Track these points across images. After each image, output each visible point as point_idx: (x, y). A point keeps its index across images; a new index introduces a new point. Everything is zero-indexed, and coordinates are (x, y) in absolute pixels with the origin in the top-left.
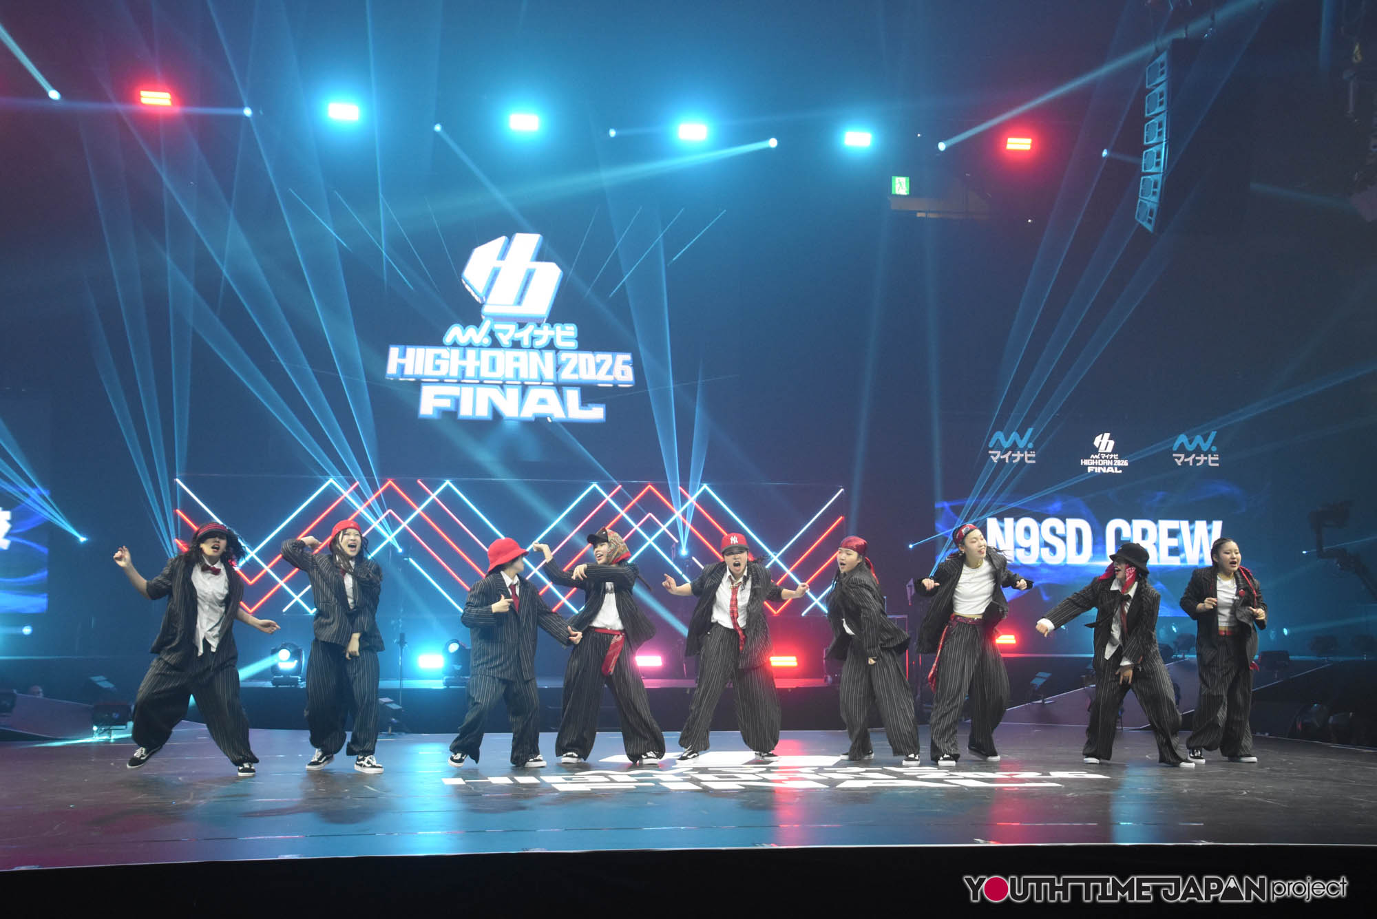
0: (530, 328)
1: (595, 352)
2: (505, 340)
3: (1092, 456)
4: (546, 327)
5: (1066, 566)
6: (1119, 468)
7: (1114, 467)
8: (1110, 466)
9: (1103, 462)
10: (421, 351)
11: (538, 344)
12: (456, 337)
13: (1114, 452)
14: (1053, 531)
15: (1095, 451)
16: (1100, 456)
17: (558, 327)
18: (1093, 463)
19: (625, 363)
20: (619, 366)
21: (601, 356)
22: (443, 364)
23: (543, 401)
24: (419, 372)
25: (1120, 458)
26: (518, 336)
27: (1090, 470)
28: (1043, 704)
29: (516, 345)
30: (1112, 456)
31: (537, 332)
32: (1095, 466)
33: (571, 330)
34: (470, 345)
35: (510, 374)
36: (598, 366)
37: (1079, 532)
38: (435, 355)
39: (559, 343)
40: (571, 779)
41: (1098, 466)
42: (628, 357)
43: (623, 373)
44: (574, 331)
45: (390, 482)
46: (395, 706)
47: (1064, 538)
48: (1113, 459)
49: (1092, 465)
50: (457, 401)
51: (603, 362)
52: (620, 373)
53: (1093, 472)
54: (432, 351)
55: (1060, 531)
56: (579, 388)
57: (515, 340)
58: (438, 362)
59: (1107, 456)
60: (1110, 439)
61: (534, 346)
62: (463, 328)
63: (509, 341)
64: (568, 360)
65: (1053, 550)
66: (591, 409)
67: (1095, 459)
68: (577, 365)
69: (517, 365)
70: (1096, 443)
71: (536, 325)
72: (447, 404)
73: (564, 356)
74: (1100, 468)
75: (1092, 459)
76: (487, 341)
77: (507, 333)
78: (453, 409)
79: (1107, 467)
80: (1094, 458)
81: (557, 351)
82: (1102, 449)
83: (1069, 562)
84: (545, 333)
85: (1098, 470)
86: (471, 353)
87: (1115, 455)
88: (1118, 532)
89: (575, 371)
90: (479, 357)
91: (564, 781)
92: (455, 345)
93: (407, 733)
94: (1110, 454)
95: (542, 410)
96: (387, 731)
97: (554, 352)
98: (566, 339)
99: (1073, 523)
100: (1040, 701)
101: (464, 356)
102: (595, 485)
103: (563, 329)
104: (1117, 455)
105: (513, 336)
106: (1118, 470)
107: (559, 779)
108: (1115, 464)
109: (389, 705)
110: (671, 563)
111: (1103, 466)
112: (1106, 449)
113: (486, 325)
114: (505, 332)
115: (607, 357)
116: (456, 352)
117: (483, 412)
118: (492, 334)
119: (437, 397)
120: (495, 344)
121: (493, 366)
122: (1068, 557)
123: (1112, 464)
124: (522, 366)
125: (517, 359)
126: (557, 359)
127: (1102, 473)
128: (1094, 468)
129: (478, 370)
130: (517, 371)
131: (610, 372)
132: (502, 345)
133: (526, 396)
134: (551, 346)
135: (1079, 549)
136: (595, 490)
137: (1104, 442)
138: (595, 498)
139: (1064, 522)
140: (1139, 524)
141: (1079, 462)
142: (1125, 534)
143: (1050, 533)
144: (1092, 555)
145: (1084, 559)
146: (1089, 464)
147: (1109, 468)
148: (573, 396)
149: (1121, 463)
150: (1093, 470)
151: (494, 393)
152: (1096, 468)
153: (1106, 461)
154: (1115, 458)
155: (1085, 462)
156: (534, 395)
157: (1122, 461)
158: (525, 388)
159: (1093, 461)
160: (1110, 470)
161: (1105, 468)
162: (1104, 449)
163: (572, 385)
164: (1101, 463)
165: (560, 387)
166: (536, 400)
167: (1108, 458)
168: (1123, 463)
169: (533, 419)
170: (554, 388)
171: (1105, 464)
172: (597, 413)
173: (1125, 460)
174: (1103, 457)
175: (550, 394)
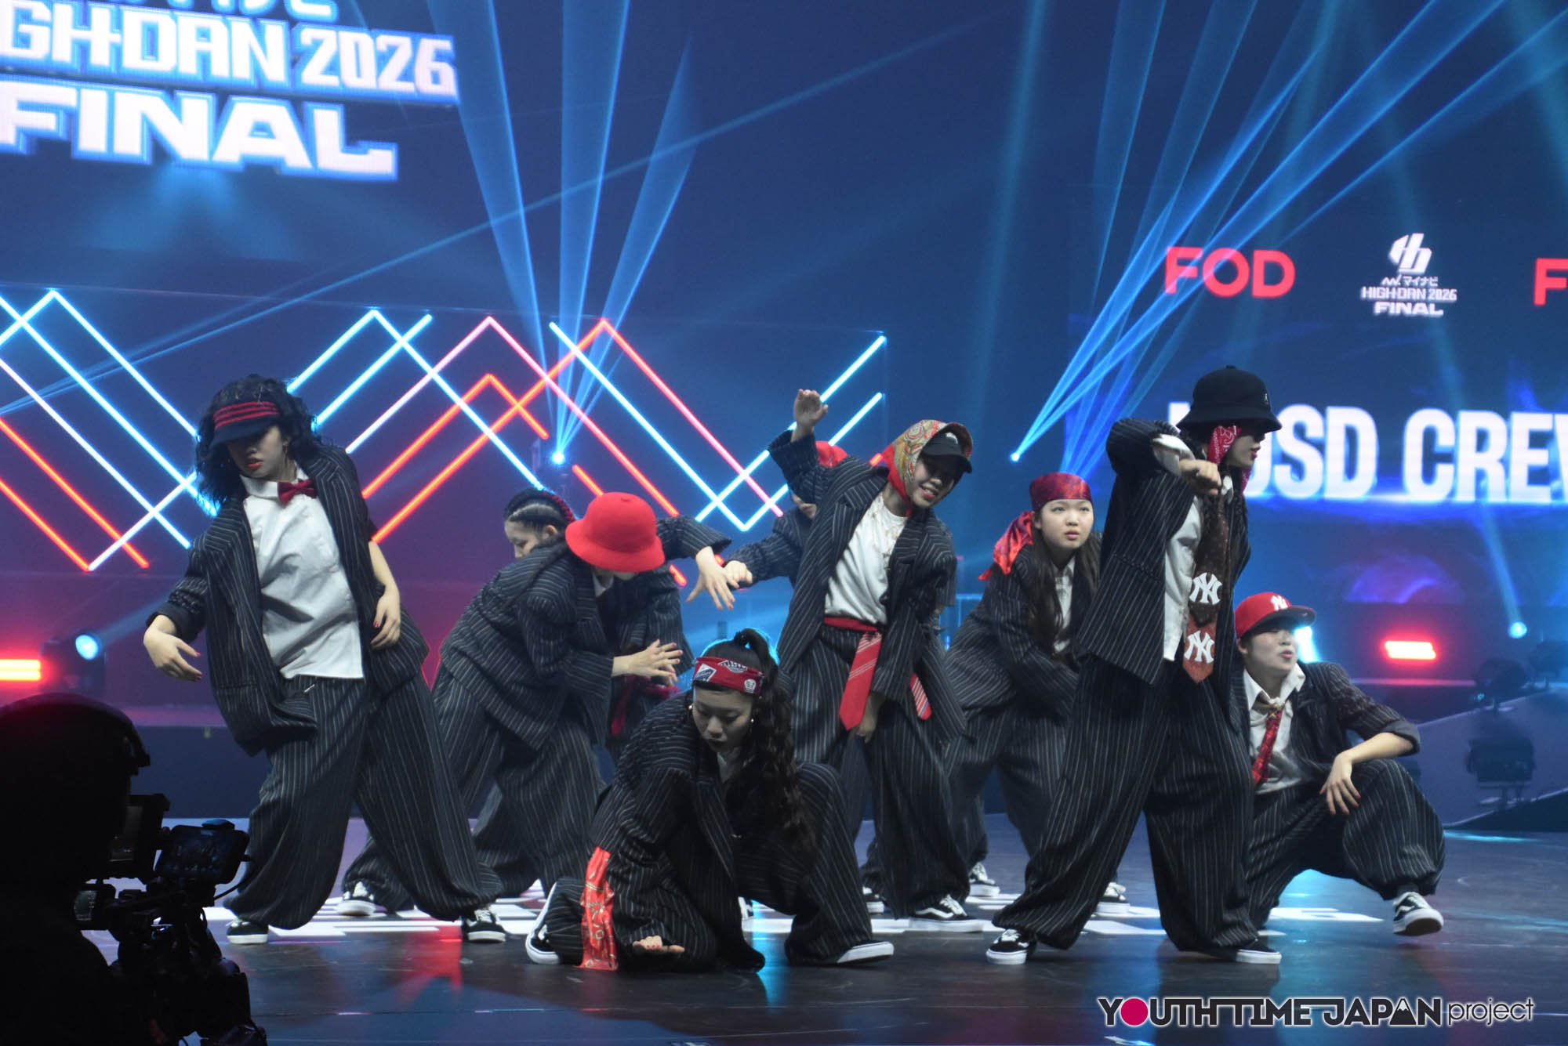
1: (375, 32)
3: (1386, 281)
5: (1323, 501)
6: (1439, 305)
7: (1427, 303)
8: (1420, 301)
9: (1407, 294)
11: (252, 4)
13: (1429, 272)
14: (1300, 431)
15: (1392, 270)
16: (1401, 281)
18: (1386, 294)
19: (440, 56)
20: (427, 63)
21: (385, 40)
22: (39, 34)
23: (262, 129)
25: (1442, 285)
27: (1379, 308)
29: (202, 4)
30: (1425, 280)
32: (1390, 300)
36: (382, 60)
37: (1351, 435)
41: (1396, 301)
42: (446, 44)
43: (436, 78)
47: (1320, 446)
48: (1427, 287)
49: (1383, 298)
50: (71, 119)
51: (391, 51)
52: (429, 78)
53: (1385, 315)
55: (1314, 431)
56: (341, 106)
58: (25, 28)
59: (1416, 282)
60: (1424, 245)
61: (241, 8)
64: (317, 43)
65: (1298, 469)
66: (365, 152)
67: (1390, 287)
68: (337, 56)
69: (204, 45)
70: (1395, 254)
72: (47, 123)
73: (307, 35)
74: (1400, 305)
75: (1385, 286)
78: (62, 134)
79: (1414, 303)
80: (1389, 284)
81: (294, 22)
82: (1405, 268)
83: (1329, 495)
85: (1395, 309)
87: (1431, 280)
88: (1430, 435)
89: (333, 68)
90: (117, 24)
94: (1422, 276)
95: (263, 149)
97: (286, 23)
99: (1342, 417)
101: (85, 21)
102: (374, 314)
104: (1436, 279)
106: (1437, 309)
108: (1430, 298)
110: (531, 478)
111: (1405, 302)
112: (1413, 267)
115: (402, 42)
117: (131, 145)
119: (24, 106)
121: (151, 47)
122: (1330, 484)
123: (1424, 297)
124: (217, 48)
125: (204, 34)
126: (291, 40)
127: (1402, 317)
128: (1387, 304)
129: (116, 51)
130: (204, 60)
131: (407, 75)
133: (224, 111)
134: (278, 10)
135: (1350, 470)
136: (375, 322)
137: (1410, 251)
138: (375, 340)
139: (1323, 413)
140: (1472, 420)
141: (1358, 293)
142: (1444, 441)
143: (1295, 436)
144: (1376, 480)
145: (1359, 489)
146: (1378, 297)
147: (1418, 305)
148: (328, 122)
149: (1443, 294)
150: (1385, 308)
151: (153, 104)
152: (1393, 304)
153: (1412, 291)
154: (1432, 285)
155: (1368, 293)
156: (244, 111)
157: (1444, 290)
158: (223, 95)
159: (1388, 289)
160: (1421, 308)
161: (1410, 305)
162: (1410, 266)
163: (325, 98)
164: (1402, 294)
165: (299, 102)
166: (248, 126)
167: (1417, 284)
168: (1445, 295)
169: (241, 168)
170: (286, 102)
171: (1411, 296)
172: (379, 161)
173: (1450, 289)
174: (1407, 283)
175: (278, 115)
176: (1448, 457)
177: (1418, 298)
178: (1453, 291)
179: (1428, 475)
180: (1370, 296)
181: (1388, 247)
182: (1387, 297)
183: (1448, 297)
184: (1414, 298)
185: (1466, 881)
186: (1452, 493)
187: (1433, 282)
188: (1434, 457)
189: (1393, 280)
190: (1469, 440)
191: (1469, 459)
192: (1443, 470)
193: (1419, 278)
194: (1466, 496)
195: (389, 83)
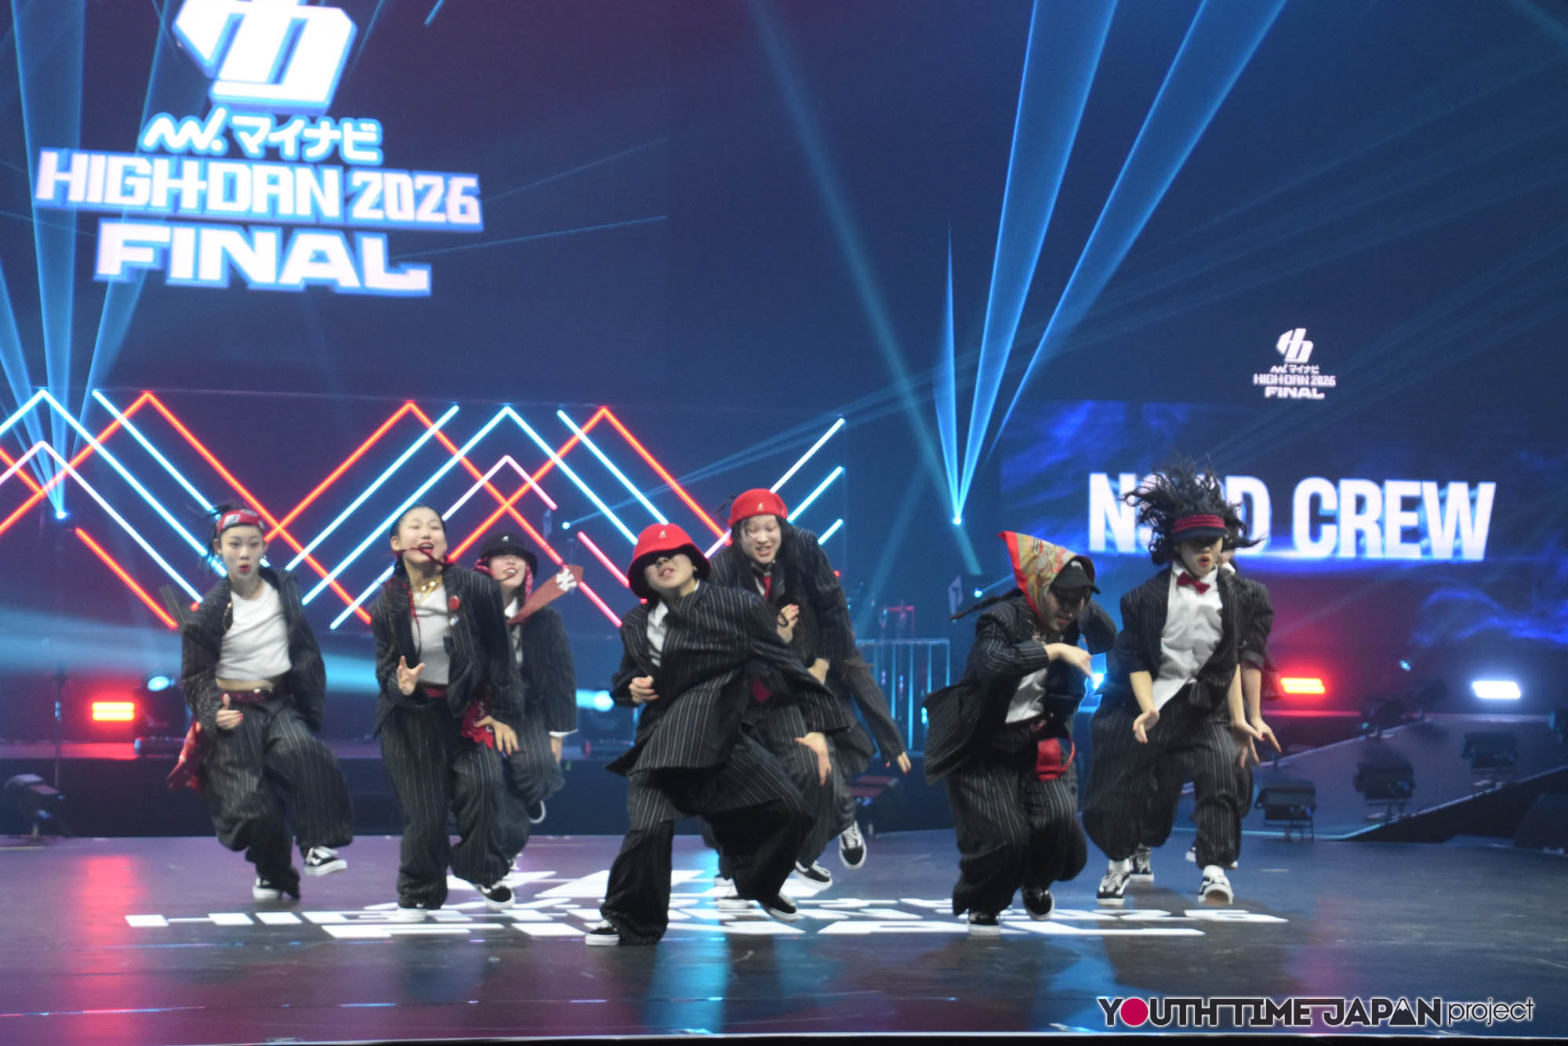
0: (297, 125)
1: (415, 172)
2: (251, 145)
4: (325, 124)
10: (99, 160)
11: (313, 153)
12: (162, 137)
15: (1279, 360)
17: (347, 125)
19: (466, 192)
20: (456, 199)
21: (423, 180)
22: (140, 185)
23: (320, 257)
24: (95, 199)
26: (275, 138)
29: (272, 154)
31: (310, 133)
33: (370, 131)
34: (190, 154)
35: (261, 209)
36: (419, 197)
38: (125, 167)
39: (350, 154)
40: (355, 917)
42: (472, 182)
43: (464, 210)
44: (377, 132)
45: (43, 393)
50: (165, 254)
51: (427, 189)
52: (458, 210)
54: (118, 162)
56: (385, 235)
57: (271, 145)
58: (130, 181)
61: (304, 158)
62: (175, 121)
63: (259, 146)
64: (365, 185)
66: (404, 272)
68: (382, 195)
69: (273, 190)
71: (308, 120)
72: (146, 258)
73: (358, 178)
76: (219, 146)
77: (256, 134)
81: (347, 167)
84: (325, 135)
86: (191, 167)
88: (1315, 501)
89: (380, 205)
90: (204, 175)
91: (343, 920)
92: (161, 151)
93: (67, 836)
95: (320, 273)
97: (341, 169)
98: (361, 146)
99: (1238, 485)
101: (178, 173)
102: (411, 405)
103: (357, 129)
105: (267, 138)
107: (335, 916)
109: (33, 789)
110: (543, 543)
113: (218, 117)
114: (252, 131)
115: (436, 181)
116: (163, 165)
117: (213, 274)
118: (228, 133)
119: (129, 244)
120: (235, 152)
121: (231, 194)
124: (284, 191)
125: (274, 181)
126: (345, 183)
130: (273, 202)
131: (442, 208)
132: (247, 155)
133: (290, 245)
134: (334, 158)
136: (410, 413)
140: (1350, 487)
141: (1252, 379)
142: (1328, 505)
144: (1271, 536)
148: (374, 249)
151: (232, 239)
156: (305, 243)
158: (288, 230)
163: (372, 229)
165: (351, 233)
166: (308, 254)
169: (301, 287)
170: (342, 234)
172: (416, 281)
175: (334, 244)
176: (1332, 519)
179: (1315, 535)
181: (1276, 340)
186: (1336, 551)
188: (1319, 519)
190: (1349, 504)
191: (1349, 521)
192: (1328, 530)
194: (1349, 551)
195: (427, 216)
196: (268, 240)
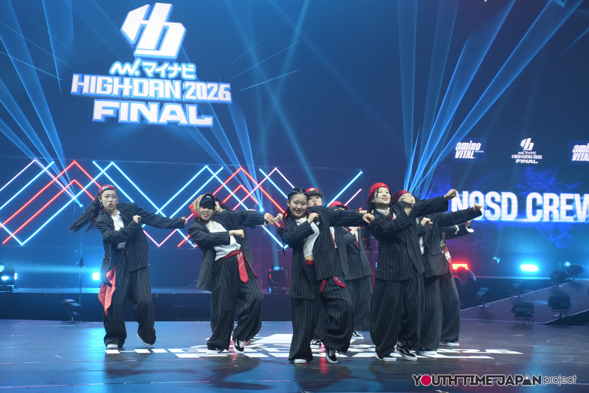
0: (166, 65)
1: (207, 83)
2: (149, 72)
3: (519, 153)
4: (176, 65)
5: (501, 222)
6: (536, 160)
7: (533, 159)
8: (530, 159)
9: (526, 157)
10: (94, 78)
11: (171, 76)
12: (117, 69)
13: (533, 150)
14: (493, 199)
15: (521, 149)
16: (524, 153)
17: (184, 65)
18: (520, 157)
19: (226, 89)
20: (222, 91)
21: (210, 85)
22: (109, 87)
23: (173, 113)
24: (92, 91)
25: (537, 154)
26: (158, 70)
27: (517, 161)
28: (483, 307)
29: (157, 76)
31: (170, 68)
32: (521, 159)
33: (192, 68)
34: (127, 75)
35: (152, 95)
36: (209, 91)
37: (509, 200)
38: (103, 80)
39: (184, 76)
40: (187, 350)
41: (523, 159)
42: (228, 86)
43: (225, 96)
44: (194, 68)
45: (75, 162)
46: (76, 305)
47: (499, 204)
48: (532, 154)
49: (518, 158)
50: (117, 112)
51: (212, 88)
52: (223, 96)
53: (519, 163)
55: (497, 199)
56: (196, 105)
57: (156, 73)
58: (105, 85)
59: (529, 153)
60: (531, 142)
62: (122, 64)
63: (152, 73)
64: (190, 87)
65: (493, 211)
66: (204, 119)
67: (521, 155)
69: (156, 89)
70: (522, 144)
71: (170, 64)
72: (111, 113)
73: (187, 84)
74: (524, 160)
75: (519, 154)
76: (138, 73)
78: (115, 116)
79: (528, 159)
80: (521, 153)
81: (183, 81)
82: (525, 149)
83: (503, 219)
84: (175, 69)
85: (523, 161)
86: (127, 80)
87: (534, 152)
88: (534, 200)
89: (194, 94)
90: (131, 83)
91: (183, 352)
92: (117, 75)
93: (83, 321)
94: (531, 151)
95: (173, 118)
96: (70, 320)
97: (181, 81)
98: (188, 73)
99: (506, 195)
100: (482, 306)
101: (122, 82)
102: (206, 167)
103: (187, 67)
104: (535, 152)
105: (155, 70)
106: (536, 161)
107: (180, 350)
109: (72, 304)
111: (526, 159)
112: (528, 148)
113: (137, 62)
114: (150, 68)
115: (215, 85)
116: (117, 80)
117: (135, 118)
118: (141, 68)
119: (104, 108)
120: (143, 75)
121: (141, 89)
122: (503, 216)
124: (160, 89)
125: (156, 85)
126: (182, 86)
127: (525, 163)
128: (520, 160)
129: (131, 91)
130: (156, 93)
131: (216, 95)
132: (147, 76)
133: (163, 108)
134: (179, 77)
135: (509, 211)
136: (206, 169)
137: (527, 144)
138: (207, 175)
139: (500, 194)
140: (548, 196)
141: (511, 156)
142: (539, 202)
143: (491, 201)
144: (517, 215)
145: (512, 217)
146: (517, 158)
147: (530, 160)
148: (192, 110)
149: (538, 157)
150: (519, 161)
151: (141, 106)
152: (522, 160)
153: (528, 156)
154: (534, 154)
155: (514, 156)
156: (168, 108)
157: (538, 156)
158: (162, 103)
159: (520, 155)
160: (530, 161)
161: (527, 160)
162: (527, 148)
163: (191, 103)
164: (525, 157)
165: (184, 104)
166: (169, 112)
167: (529, 154)
168: (539, 157)
169: (167, 124)
170: (181, 104)
171: (528, 157)
172: (208, 121)
173: (540, 155)
174: (526, 153)
175: (178, 108)
176: (541, 207)
177: (530, 158)
178: (541, 156)
179: (534, 213)
180: (515, 158)
181: (520, 142)
182: (520, 158)
183: (539, 158)
184: (529, 158)
185: (549, 341)
186: (542, 219)
187: (535, 153)
188: (536, 207)
189: (522, 152)
190: (547, 202)
191: (547, 208)
192: (539, 211)
193: (530, 152)
194: (546, 219)
195: (211, 98)
196: (154, 107)
